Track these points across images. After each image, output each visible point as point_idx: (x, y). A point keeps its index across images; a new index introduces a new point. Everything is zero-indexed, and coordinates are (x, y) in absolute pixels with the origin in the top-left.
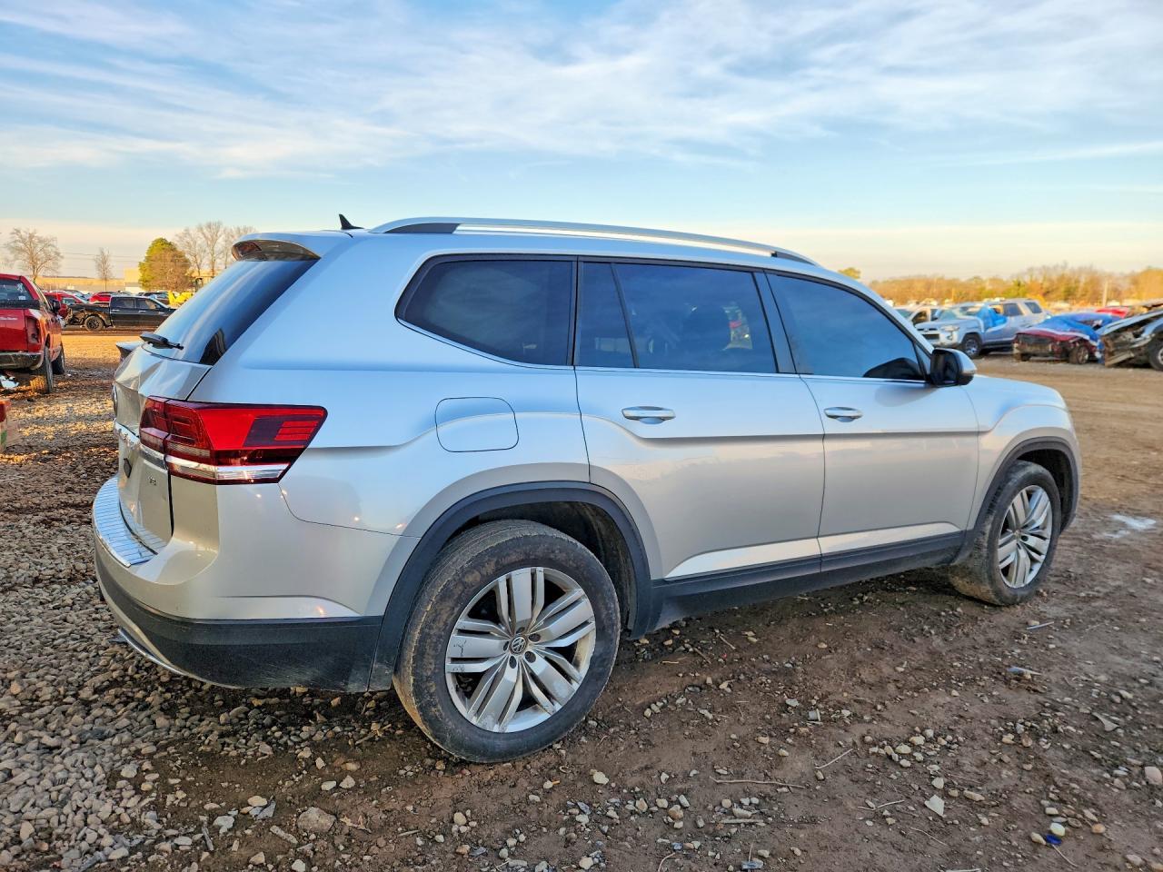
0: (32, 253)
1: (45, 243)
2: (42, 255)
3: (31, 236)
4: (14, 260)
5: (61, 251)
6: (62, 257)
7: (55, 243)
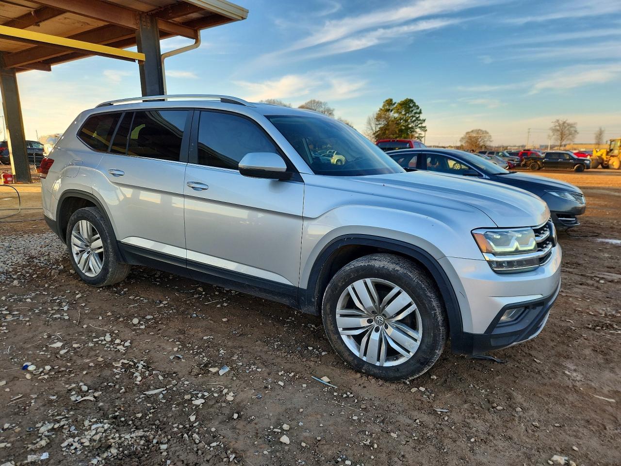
0: (562, 132)
1: (571, 126)
2: (567, 132)
3: (564, 123)
4: (552, 136)
5: (578, 130)
6: (578, 133)
7: (575, 126)
